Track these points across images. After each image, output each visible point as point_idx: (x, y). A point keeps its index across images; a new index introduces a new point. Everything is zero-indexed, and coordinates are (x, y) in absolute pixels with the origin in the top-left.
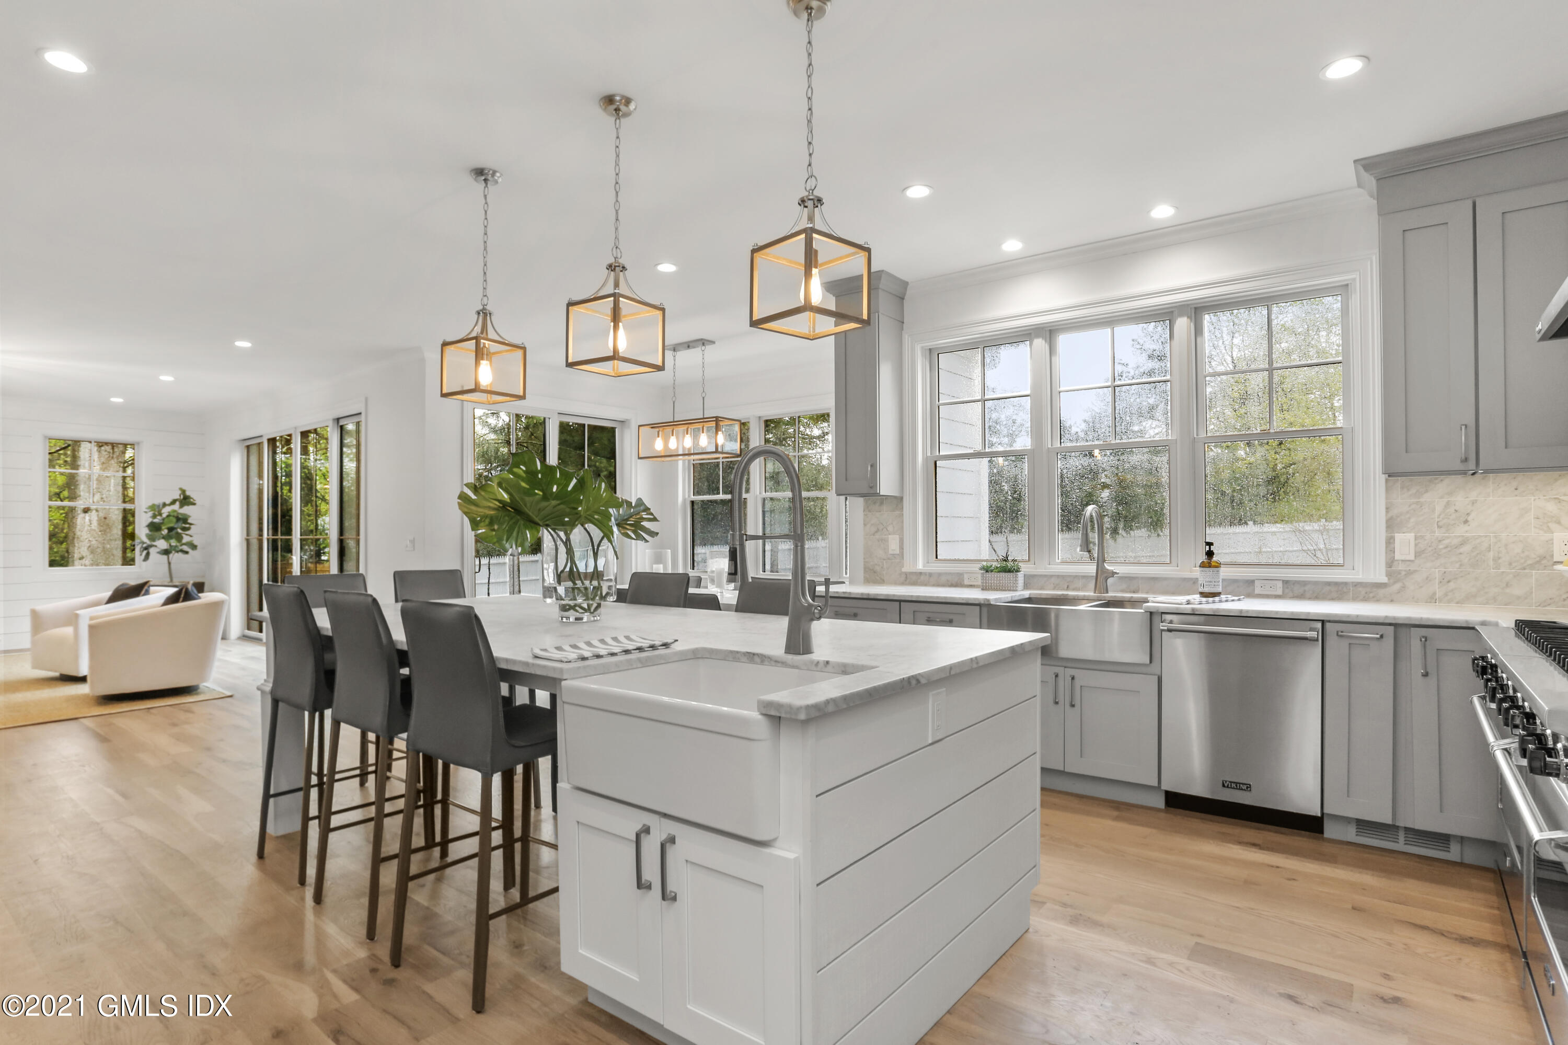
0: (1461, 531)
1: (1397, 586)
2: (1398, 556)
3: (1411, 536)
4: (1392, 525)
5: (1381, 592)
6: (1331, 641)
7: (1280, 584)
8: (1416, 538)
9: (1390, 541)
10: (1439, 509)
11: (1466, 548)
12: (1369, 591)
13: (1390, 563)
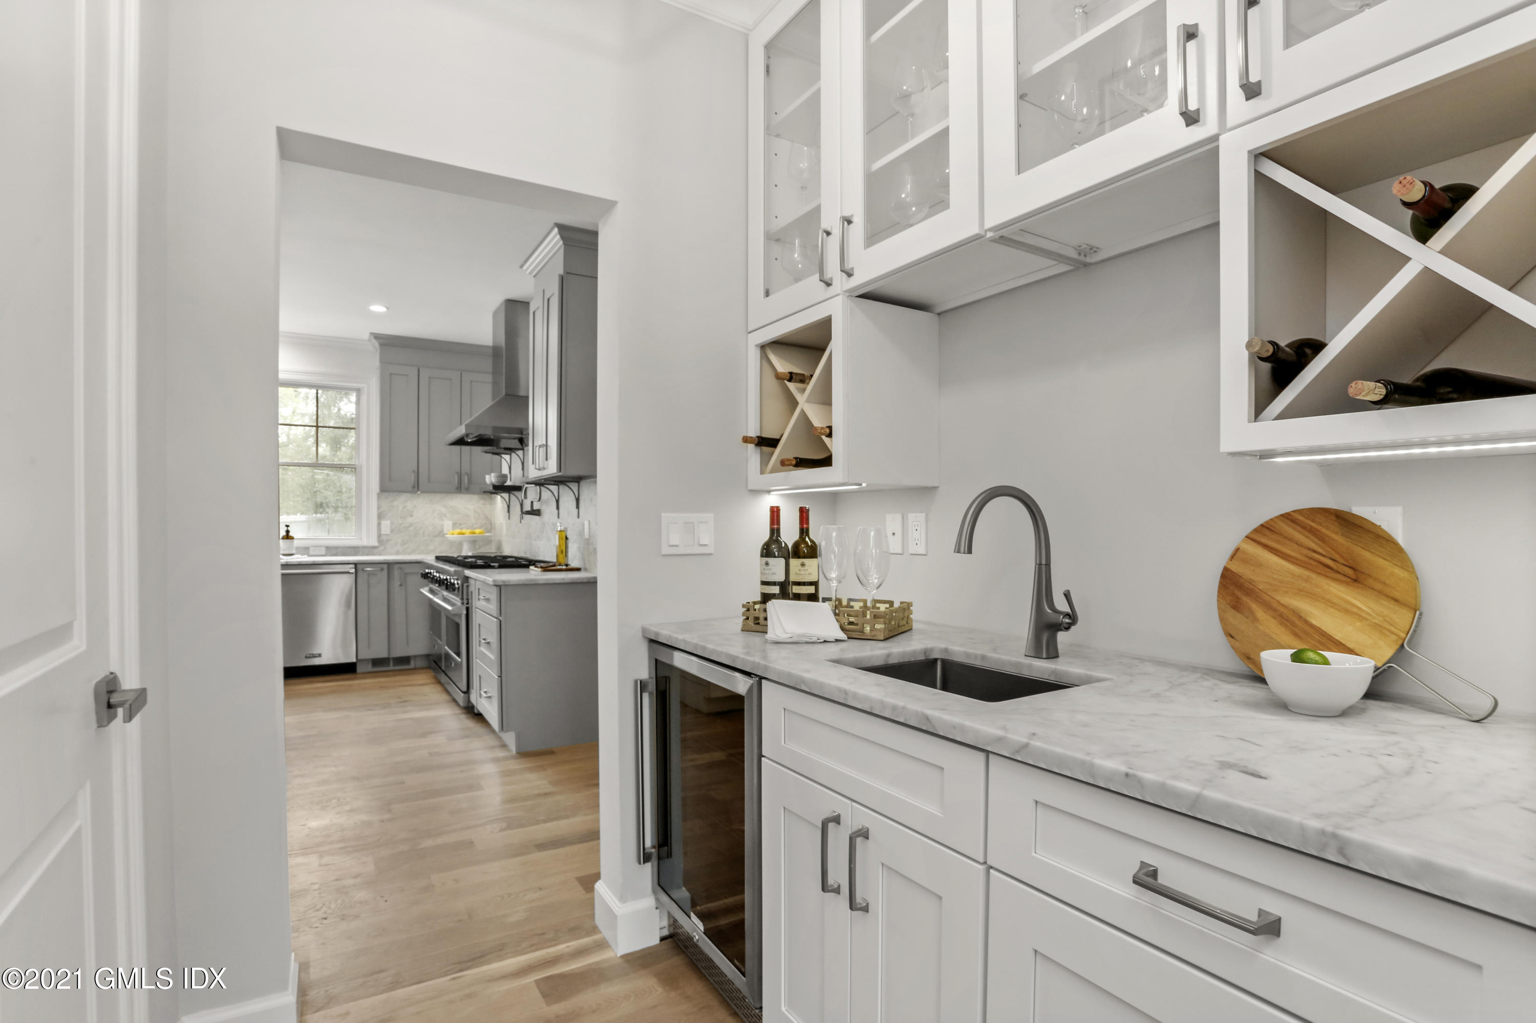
0: (410, 520)
1: (382, 548)
2: (383, 532)
3: (388, 522)
4: (380, 516)
5: (376, 551)
6: (360, 574)
7: (324, 549)
8: (391, 523)
9: (379, 525)
10: (401, 508)
11: (411, 528)
12: (370, 550)
13: (379, 536)
